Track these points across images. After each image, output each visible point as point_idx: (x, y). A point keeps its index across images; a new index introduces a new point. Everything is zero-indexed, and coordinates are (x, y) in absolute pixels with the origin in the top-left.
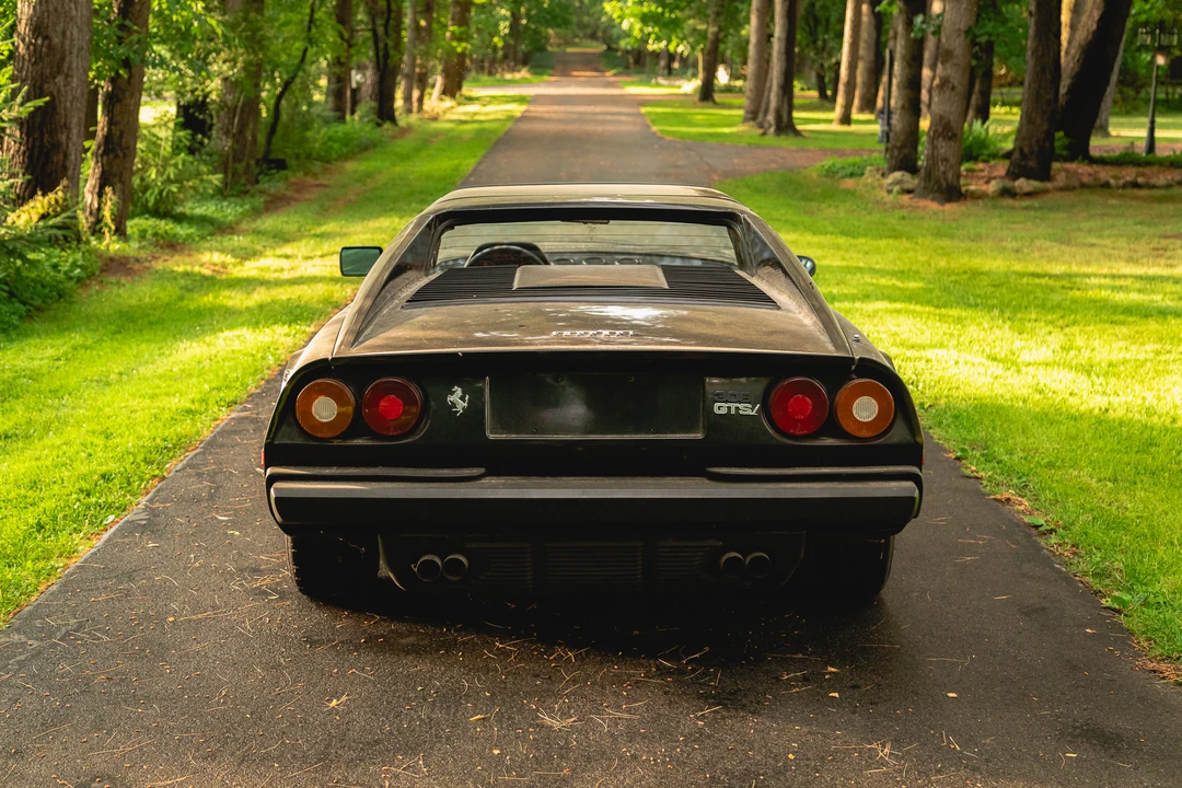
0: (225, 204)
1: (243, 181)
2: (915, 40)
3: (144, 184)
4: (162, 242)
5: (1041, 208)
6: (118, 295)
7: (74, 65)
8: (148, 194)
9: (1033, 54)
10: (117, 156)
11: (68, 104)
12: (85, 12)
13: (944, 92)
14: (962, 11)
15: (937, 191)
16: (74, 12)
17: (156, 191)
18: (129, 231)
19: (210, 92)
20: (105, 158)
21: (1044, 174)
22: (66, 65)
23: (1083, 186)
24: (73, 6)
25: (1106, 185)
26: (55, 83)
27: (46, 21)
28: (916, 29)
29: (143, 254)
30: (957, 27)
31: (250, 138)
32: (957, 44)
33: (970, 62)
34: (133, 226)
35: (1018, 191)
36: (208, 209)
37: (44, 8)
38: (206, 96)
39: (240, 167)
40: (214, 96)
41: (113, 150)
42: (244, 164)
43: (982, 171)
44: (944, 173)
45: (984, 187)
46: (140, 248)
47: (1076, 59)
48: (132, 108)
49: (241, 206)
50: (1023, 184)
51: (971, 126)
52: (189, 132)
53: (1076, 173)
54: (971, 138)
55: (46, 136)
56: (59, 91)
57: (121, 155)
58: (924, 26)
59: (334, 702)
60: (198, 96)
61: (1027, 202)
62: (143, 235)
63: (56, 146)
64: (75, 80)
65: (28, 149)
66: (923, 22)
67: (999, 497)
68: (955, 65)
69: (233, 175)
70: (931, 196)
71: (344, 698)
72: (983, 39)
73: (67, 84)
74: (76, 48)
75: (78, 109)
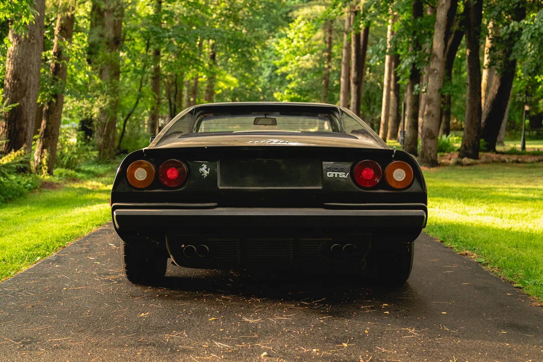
0: (100, 166)
1: (108, 157)
2: (415, 95)
3: (62, 155)
4: (69, 178)
5: (475, 170)
6: (48, 195)
7: (31, 93)
8: (64, 159)
9: (469, 102)
10: (50, 139)
11: (28, 110)
12: (37, 69)
13: (429, 118)
14: (436, 81)
15: (427, 162)
16: (32, 69)
17: (68, 158)
18: (54, 174)
19: (94, 114)
20: (44, 140)
21: (476, 157)
22: (27, 92)
23: (493, 162)
24: (31, 66)
25: (504, 162)
26: (22, 101)
27: (19, 72)
28: (415, 90)
29: (60, 182)
30: (434, 88)
31: (111, 138)
32: (435, 96)
33: (440, 106)
34: (56, 171)
35: (464, 163)
36: (92, 168)
37: (18, 66)
38: (92, 116)
39: (107, 151)
40: (95, 116)
41: (48, 136)
42: (109, 149)
43: (447, 156)
44: (430, 154)
45: (448, 161)
46: (59, 180)
47: (489, 106)
48: (57, 116)
49: (107, 167)
50: (466, 160)
51: (441, 137)
52: (84, 132)
53: (490, 157)
54: (441, 142)
55: (17, 125)
56: (24, 104)
57: (52, 137)
58: (419, 89)
59: (143, 314)
60: (88, 116)
61: (468, 168)
62: (61, 175)
63: (22, 129)
64: (31, 99)
65: (9, 131)
66: (419, 87)
67: (462, 253)
68: (433, 105)
69: (103, 154)
70: (424, 165)
71: (147, 313)
72: (446, 94)
73: (28, 101)
74: (32, 85)
75: (32, 113)
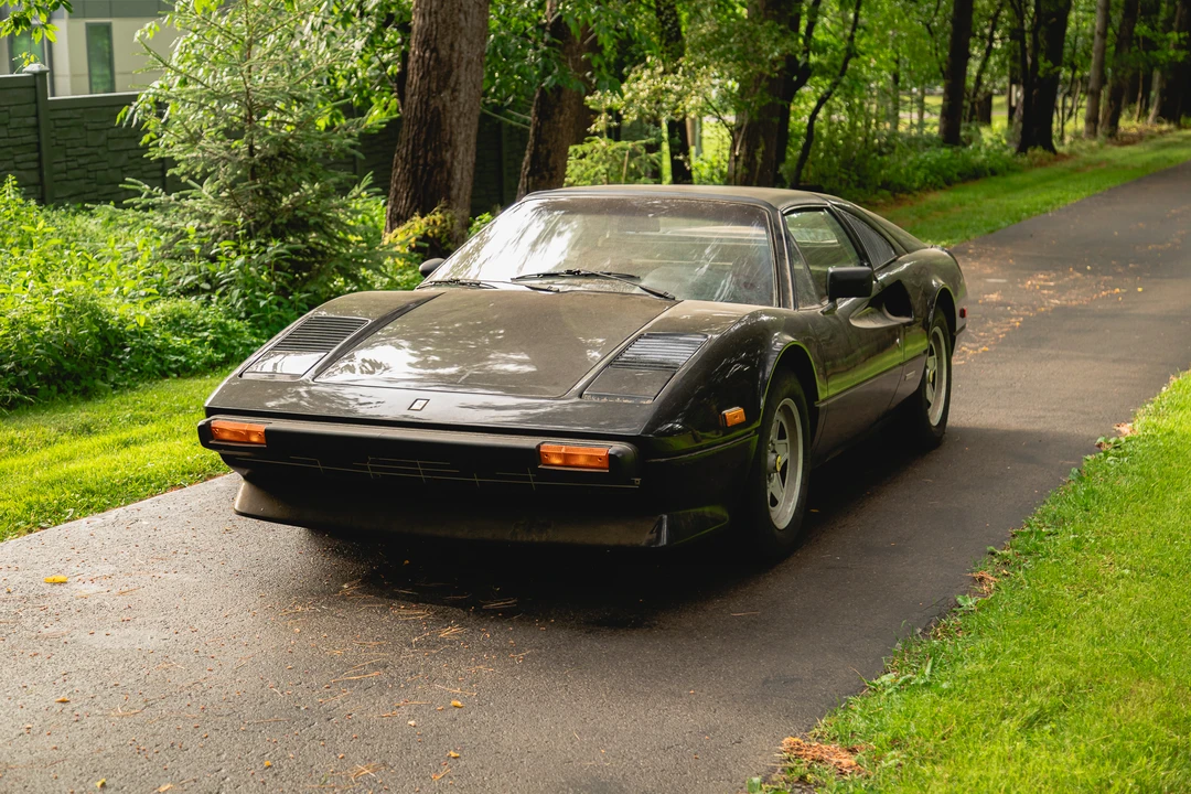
10: (542, 178)
11: (454, 120)
16: (463, 24)
22: (453, 79)
26: (441, 99)
27: (434, 33)
37: (433, 20)
41: (540, 170)
56: (444, 106)
57: (548, 175)
63: (441, 164)
64: (462, 95)
65: (413, 167)
73: (454, 99)
74: (465, 61)
75: (466, 125)
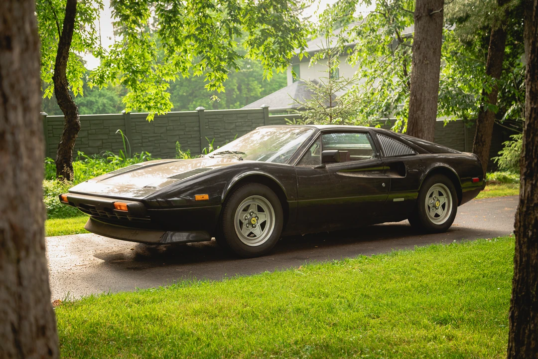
16: (426, 86)
56: (419, 117)
73: (422, 114)
74: (427, 100)
75: (427, 124)
